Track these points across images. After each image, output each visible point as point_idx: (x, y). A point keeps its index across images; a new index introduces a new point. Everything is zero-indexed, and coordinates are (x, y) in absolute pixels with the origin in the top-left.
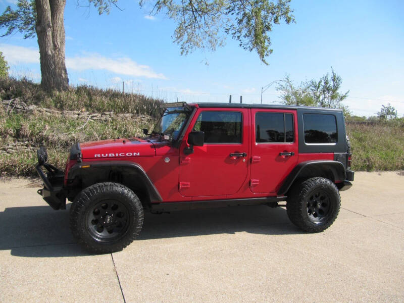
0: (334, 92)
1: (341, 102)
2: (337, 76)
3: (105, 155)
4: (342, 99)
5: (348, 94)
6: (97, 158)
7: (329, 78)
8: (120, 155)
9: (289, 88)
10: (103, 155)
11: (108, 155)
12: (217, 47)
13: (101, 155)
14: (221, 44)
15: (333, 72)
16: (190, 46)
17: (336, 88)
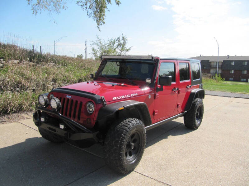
0: (123, 46)
1: (127, 53)
2: (125, 37)
3: (119, 98)
4: (127, 50)
5: (131, 48)
6: (115, 100)
7: (121, 38)
8: (128, 96)
9: (99, 44)
10: (118, 97)
11: (121, 97)
12: (61, 10)
13: (117, 98)
14: (63, 8)
15: (123, 35)
16: (39, 8)
17: (124, 44)
